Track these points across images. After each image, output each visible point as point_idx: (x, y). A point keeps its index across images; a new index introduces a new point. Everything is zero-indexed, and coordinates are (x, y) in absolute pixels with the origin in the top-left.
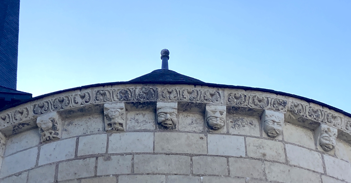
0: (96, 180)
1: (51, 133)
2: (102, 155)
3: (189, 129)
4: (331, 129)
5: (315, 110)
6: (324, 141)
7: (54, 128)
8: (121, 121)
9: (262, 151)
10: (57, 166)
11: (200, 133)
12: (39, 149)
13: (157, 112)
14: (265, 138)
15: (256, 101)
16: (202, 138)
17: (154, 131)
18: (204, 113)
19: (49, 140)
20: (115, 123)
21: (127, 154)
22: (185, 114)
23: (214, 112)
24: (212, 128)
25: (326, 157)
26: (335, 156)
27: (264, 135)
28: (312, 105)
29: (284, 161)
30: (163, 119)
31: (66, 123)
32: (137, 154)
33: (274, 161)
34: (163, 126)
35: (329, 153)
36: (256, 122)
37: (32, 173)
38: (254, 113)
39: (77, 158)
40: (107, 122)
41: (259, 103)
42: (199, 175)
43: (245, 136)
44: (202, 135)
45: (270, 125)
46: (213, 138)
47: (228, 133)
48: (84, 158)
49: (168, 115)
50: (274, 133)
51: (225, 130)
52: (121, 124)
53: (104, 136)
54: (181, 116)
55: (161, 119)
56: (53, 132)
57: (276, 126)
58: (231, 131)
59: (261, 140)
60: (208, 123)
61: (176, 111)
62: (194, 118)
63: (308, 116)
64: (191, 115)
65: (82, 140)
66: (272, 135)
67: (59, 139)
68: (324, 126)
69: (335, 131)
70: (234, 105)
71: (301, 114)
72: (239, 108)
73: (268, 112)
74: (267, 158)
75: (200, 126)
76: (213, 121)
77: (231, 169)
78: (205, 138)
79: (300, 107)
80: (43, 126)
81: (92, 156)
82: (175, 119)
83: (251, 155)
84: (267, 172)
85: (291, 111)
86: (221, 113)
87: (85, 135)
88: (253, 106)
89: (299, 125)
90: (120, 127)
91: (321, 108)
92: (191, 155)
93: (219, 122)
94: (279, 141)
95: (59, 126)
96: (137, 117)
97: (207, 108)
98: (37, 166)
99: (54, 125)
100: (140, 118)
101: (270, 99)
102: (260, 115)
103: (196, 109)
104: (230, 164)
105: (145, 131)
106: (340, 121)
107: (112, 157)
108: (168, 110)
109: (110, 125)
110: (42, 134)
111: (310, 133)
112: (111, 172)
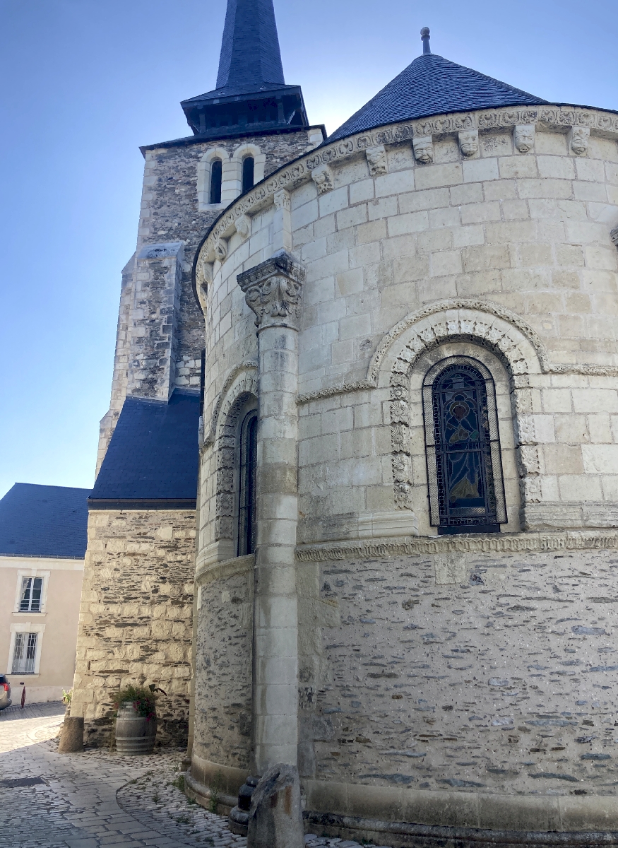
0: (369, 224)
1: (325, 185)
2: (371, 201)
3: (445, 160)
4: (583, 130)
5: (566, 113)
6: (576, 145)
7: (327, 180)
8: (383, 164)
9: (515, 169)
10: (335, 216)
11: (456, 162)
12: (318, 201)
13: (415, 148)
14: (517, 155)
15: (507, 118)
16: (457, 167)
17: (413, 169)
18: (457, 140)
19: (324, 192)
20: (378, 168)
21: (392, 196)
22: (440, 144)
23: (467, 139)
24: (465, 155)
25: (578, 160)
26: (587, 157)
27: (516, 152)
28: (563, 109)
29: (536, 175)
30: (420, 155)
31: (336, 173)
32: (400, 194)
33: (527, 178)
34: (420, 162)
35: (581, 155)
36: (507, 138)
37: (316, 224)
38: (506, 131)
39: (350, 206)
40: (371, 167)
41: (509, 120)
42: (456, 206)
43: (498, 157)
44: (457, 164)
45: (521, 141)
46: (468, 164)
47: (481, 157)
48: (356, 205)
49: (424, 151)
50: (526, 148)
51: (478, 155)
52: (384, 167)
53: (370, 181)
54: (437, 147)
55: (418, 156)
56: (327, 184)
57: (527, 142)
58: (485, 154)
59: (512, 158)
60: (462, 152)
61: (431, 145)
62: (449, 147)
63: (559, 122)
64: (446, 144)
65: (353, 188)
66: (523, 150)
67: (332, 189)
68: (575, 129)
69: (587, 131)
70: (485, 127)
71: (552, 121)
72: (490, 129)
73: (518, 128)
74: (519, 175)
75: (455, 155)
76: (466, 149)
77: (486, 193)
78: (460, 166)
79: (551, 114)
80: (318, 180)
81: (362, 203)
82: (431, 153)
83: (504, 175)
84: (519, 191)
85: (543, 121)
86: (474, 140)
87: (354, 182)
88: (504, 124)
89: (551, 132)
90: (383, 170)
91: (572, 109)
92: (449, 187)
93: (472, 149)
94: (531, 154)
95: (331, 177)
96: (397, 157)
97: (460, 136)
98: (319, 218)
99: (326, 177)
100: (400, 156)
101: (520, 113)
102: (511, 131)
103: (450, 138)
104: (485, 188)
105: (406, 169)
106: (592, 119)
107: (380, 201)
108: (424, 146)
109: (374, 169)
110: (318, 186)
111: (562, 138)
112: (381, 215)
